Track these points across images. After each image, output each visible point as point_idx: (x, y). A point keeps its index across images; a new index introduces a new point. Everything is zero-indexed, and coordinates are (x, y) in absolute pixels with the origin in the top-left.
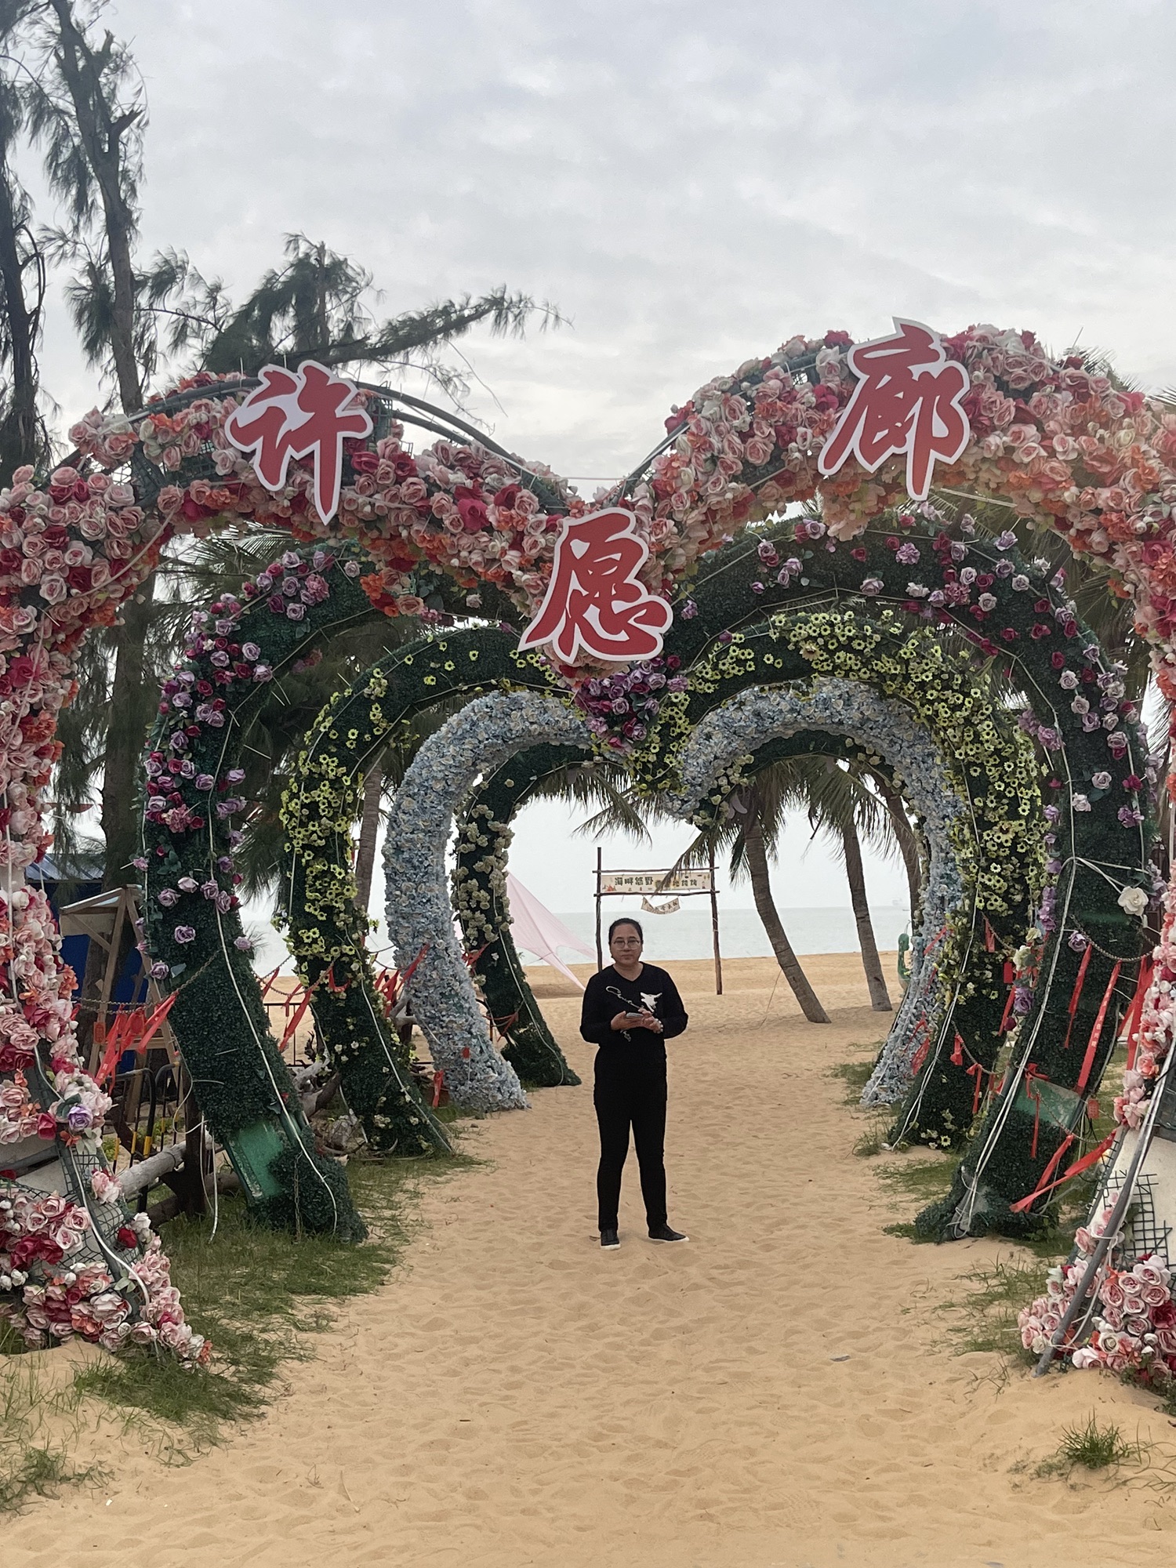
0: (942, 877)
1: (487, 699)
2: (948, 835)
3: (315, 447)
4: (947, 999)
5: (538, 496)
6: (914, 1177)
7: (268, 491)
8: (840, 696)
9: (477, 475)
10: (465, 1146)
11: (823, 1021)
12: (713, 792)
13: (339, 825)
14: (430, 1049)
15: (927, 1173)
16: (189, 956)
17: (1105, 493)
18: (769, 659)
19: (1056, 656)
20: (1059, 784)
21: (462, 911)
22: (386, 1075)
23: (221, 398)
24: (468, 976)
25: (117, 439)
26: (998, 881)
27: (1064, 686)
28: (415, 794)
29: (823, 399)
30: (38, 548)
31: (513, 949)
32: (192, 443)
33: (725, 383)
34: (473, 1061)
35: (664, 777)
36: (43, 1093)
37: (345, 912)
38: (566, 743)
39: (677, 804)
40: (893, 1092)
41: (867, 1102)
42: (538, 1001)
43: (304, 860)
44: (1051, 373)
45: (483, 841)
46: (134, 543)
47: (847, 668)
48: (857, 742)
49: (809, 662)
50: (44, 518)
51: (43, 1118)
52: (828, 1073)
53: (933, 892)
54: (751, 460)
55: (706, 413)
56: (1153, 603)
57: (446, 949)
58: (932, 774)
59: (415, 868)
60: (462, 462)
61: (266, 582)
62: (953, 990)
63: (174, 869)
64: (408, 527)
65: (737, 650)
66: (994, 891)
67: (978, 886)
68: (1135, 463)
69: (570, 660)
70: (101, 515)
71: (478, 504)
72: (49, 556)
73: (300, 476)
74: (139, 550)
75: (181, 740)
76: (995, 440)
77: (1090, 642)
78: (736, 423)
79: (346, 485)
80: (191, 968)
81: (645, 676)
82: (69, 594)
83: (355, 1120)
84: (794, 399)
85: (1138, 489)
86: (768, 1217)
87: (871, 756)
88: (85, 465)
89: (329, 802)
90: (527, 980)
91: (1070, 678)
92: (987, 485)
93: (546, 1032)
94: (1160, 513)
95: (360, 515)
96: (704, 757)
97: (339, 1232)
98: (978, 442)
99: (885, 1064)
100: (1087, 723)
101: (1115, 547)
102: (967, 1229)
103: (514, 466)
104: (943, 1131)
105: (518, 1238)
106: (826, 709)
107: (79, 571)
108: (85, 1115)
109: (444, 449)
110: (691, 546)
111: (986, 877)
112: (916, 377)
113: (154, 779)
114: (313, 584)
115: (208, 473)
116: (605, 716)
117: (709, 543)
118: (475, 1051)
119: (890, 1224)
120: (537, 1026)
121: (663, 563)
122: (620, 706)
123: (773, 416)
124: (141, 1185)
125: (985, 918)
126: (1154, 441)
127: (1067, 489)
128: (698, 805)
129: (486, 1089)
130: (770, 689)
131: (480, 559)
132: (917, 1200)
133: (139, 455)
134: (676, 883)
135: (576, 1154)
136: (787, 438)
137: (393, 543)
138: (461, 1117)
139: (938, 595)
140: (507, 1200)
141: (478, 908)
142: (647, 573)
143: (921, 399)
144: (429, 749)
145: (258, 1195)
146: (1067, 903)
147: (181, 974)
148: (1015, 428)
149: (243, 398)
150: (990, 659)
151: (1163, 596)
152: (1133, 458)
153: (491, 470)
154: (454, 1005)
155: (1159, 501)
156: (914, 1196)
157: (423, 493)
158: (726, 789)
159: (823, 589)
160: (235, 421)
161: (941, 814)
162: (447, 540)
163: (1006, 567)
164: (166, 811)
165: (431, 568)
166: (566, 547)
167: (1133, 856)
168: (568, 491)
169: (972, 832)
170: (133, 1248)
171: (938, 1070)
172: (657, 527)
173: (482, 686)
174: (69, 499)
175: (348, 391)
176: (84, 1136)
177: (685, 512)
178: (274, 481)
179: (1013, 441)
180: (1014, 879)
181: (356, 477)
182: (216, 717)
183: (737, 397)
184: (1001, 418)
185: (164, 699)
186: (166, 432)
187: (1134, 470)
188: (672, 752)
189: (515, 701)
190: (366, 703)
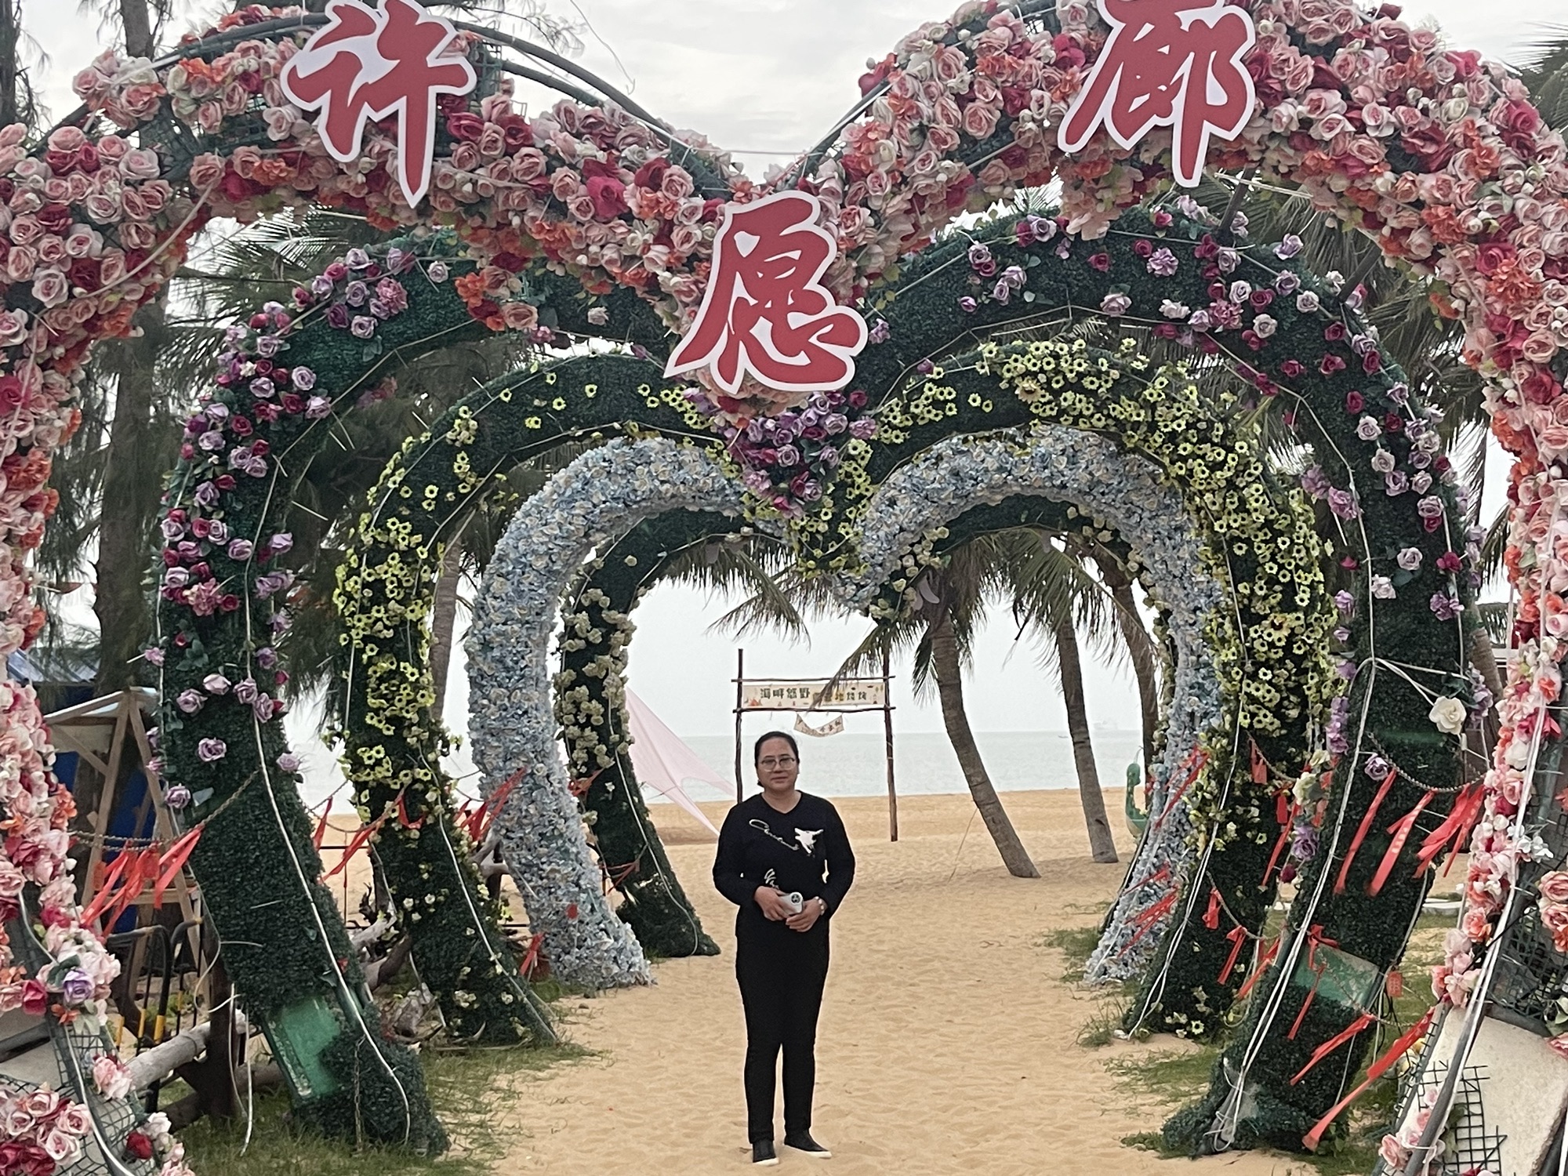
0: (1192, 687)
1: (605, 450)
2: (1204, 631)
3: (400, 105)
4: (1201, 845)
5: (692, 174)
6: (1158, 1074)
7: (337, 163)
8: (1063, 451)
9: (611, 146)
10: (571, 1032)
11: (1031, 876)
12: (895, 576)
13: (412, 611)
14: (526, 906)
15: (1178, 1068)
16: (219, 777)
17: (1429, 181)
18: (974, 400)
19: (1353, 397)
20: (1354, 564)
21: (567, 726)
22: (470, 938)
23: (276, 39)
24: (576, 810)
25: (137, 91)
26: (1269, 691)
27: (1362, 436)
28: (508, 573)
29: (1065, 53)
30: (30, 233)
31: (634, 779)
32: (237, 98)
33: (938, 30)
34: (581, 922)
35: (838, 552)
36: (30, 955)
37: (419, 724)
38: (708, 509)
39: (851, 589)
40: (1126, 965)
41: (1092, 978)
42: (667, 849)
43: (365, 657)
44: (1361, 23)
45: (596, 636)
46: (157, 227)
47: (1076, 413)
48: (1083, 512)
49: (1027, 405)
50: (39, 193)
51: (30, 987)
52: (1041, 941)
53: (1180, 707)
54: (970, 130)
55: (912, 69)
56: (1489, 324)
57: (548, 776)
58: (1180, 554)
59: (507, 669)
60: (591, 129)
61: (324, 288)
62: (1209, 832)
63: (199, 664)
64: (521, 213)
65: (935, 388)
66: (1262, 704)
67: (1243, 699)
68: (1468, 142)
69: (732, 389)
70: (115, 191)
71: (613, 183)
72: (45, 243)
73: (379, 144)
74: (166, 238)
75: (210, 494)
76: (1287, 110)
77: (1396, 379)
78: (951, 82)
79: (440, 155)
80: (219, 795)
81: (820, 417)
82: (71, 296)
83: (428, 998)
84: (1028, 53)
85: (1472, 176)
86: (971, 1124)
87: (1101, 530)
88: (93, 126)
89: (399, 581)
90: (650, 818)
91: (1369, 426)
92: (1275, 169)
93: (676, 887)
94: (1500, 207)
95: (457, 196)
96: (885, 529)
97: (412, 1141)
98: (1265, 112)
99: (1116, 928)
100: (1392, 485)
101: (1441, 251)
102: (1231, 1139)
103: (661, 136)
104: (1193, 1015)
105: (646, 1149)
106: (1045, 468)
107: (85, 264)
108: (86, 982)
109: (567, 111)
110: (891, 243)
111: (1253, 686)
112: (1185, 27)
113: (173, 545)
114: (387, 291)
115: (257, 137)
116: (768, 468)
117: (914, 241)
118: (583, 910)
119: (1129, 1133)
120: (664, 877)
121: (854, 264)
122: (787, 456)
123: (1000, 74)
124: (151, 1079)
125: (1251, 739)
126: (1493, 113)
127: (1380, 175)
128: (878, 591)
129: (598, 958)
130: (975, 440)
131: (615, 256)
132: (1163, 1103)
133: (165, 112)
134: (840, 697)
135: (718, 1043)
136: (1018, 103)
137: (501, 234)
138: (566, 995)
139: (1200, 317)
140: (631, 1102)
141: (588, 723)
142: (834, 278)
143: (1192, 55)
144: (527, 515)
145: (305, 1093)
146: (1364, 717)
147: (207, 802)
148: (1313, 94)
149: (305, 40)
150: (1266, 402)
151: (1503, 314)
152: (1466, 136)
153: (630, 140)
154: (558, 849)
155: (1499, 191)
156: (1159, 1098)
157: (542, 168)
158: (913, 571)
159: (1053, 307)
160: (294, 70)
161: (1192, 606)
162: (572, 230)
163: (1289, 281)
164: (189, 587)
165: (548, 267)
166: (728, 242)
167: (1450, 658)
168: (731, 168)
169: (1236, 627)
170: (147, 1158)
171: (1188, 936)
172: (850, 216)
173: (601, 431)
174: (73, 169)
175: (444, 33)
176: (83, 1010)
177: (885, 198)
178: (345, 151)
179: (1310, 112)
180: (1288, 689)
181: (453, 146)
182: (256, 465)
183: (953, 49)
184: (1295, 82)
185: (188, 440)
186: (203, 84)
187: (1467, 151)
188: (848, 520)
189: (640, 453)
190: (449, 452)
